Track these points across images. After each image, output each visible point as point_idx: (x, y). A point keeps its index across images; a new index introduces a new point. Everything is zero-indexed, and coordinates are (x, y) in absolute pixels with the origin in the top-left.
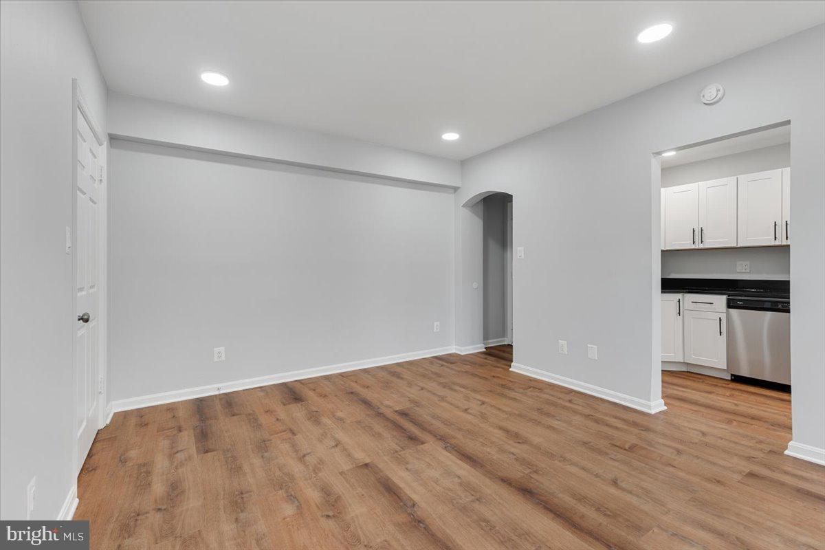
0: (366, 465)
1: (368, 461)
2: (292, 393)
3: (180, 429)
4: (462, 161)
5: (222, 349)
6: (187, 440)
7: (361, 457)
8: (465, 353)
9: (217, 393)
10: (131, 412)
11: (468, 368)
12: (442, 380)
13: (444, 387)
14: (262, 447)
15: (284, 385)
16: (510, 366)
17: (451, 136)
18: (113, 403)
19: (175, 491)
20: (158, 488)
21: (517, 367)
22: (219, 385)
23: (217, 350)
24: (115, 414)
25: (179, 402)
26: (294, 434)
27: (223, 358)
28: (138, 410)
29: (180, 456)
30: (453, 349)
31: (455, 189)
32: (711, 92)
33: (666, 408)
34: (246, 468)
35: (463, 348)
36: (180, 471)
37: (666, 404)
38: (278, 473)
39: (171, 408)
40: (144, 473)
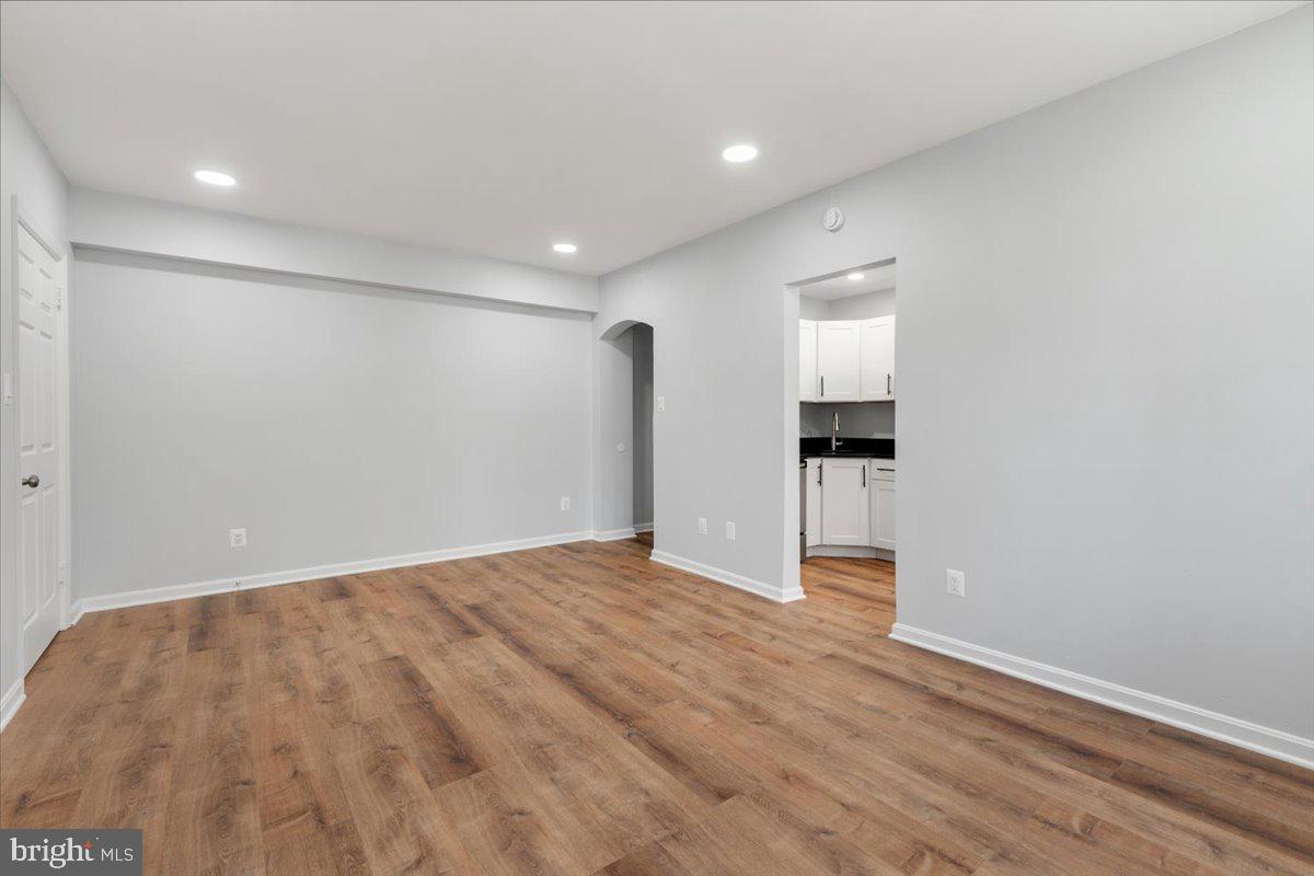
0: (396, 658)
1: (400, 653)
2: (339, 589)
3: (172, 629)
4: (599, 278)
5: (242, 531)
6: (180, 640)
7: (393, 649)
8: (604, 540)
9: (235, 589)
10: (109, 612)
11: (597, 558)
12: (551, 571)
13: (548, 579)
14: (273, 644)
15: (334, 580)
16: (650, 554)
17: (565, 248)
18: (84, 600)
19: (150, 685)
20: (129, 683)
21: (658, 555)
22: (238, 580)
23: (235, 531)
24: (86, 615)
25: (178, 601)
26: (320, 629)
27: (244, 542)
28: (119, 611)
29: (165, 655)
30: (590, 535)
31: (593, 315)
32: (831, 218)
33: (804, 597)
34: (246, 664)
35: (601, 533)
36: (160, 668)
37: (806, 592)
38: (284, 667)
39: (166, 608)
40: (114, 672)
